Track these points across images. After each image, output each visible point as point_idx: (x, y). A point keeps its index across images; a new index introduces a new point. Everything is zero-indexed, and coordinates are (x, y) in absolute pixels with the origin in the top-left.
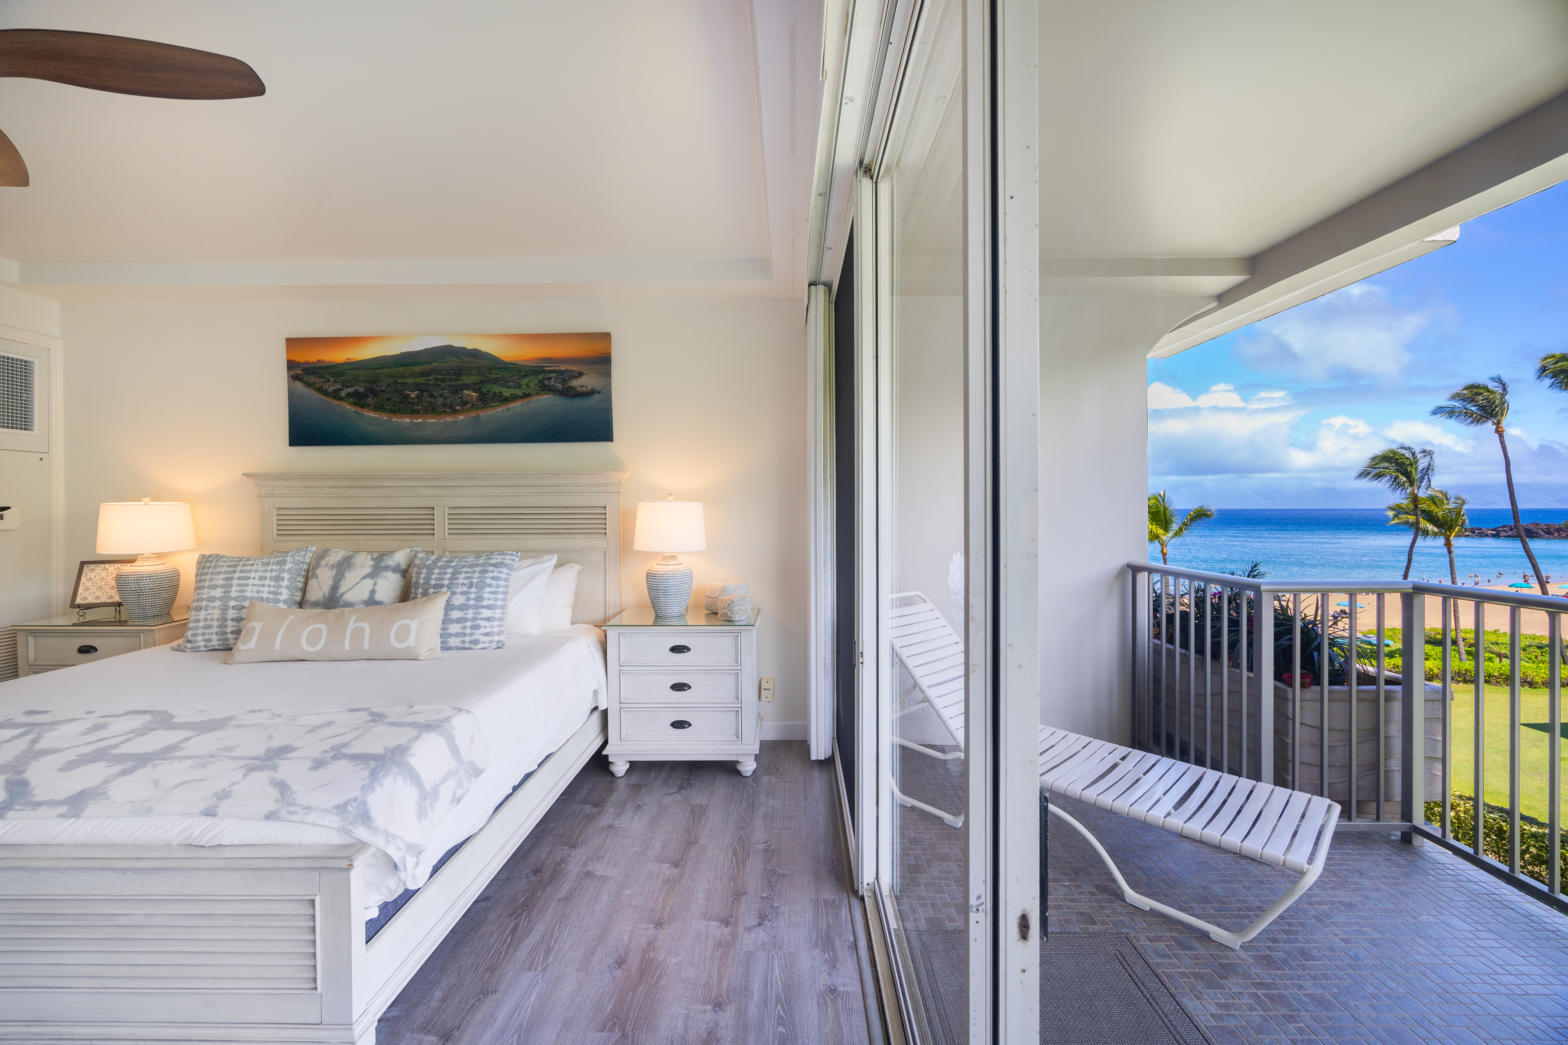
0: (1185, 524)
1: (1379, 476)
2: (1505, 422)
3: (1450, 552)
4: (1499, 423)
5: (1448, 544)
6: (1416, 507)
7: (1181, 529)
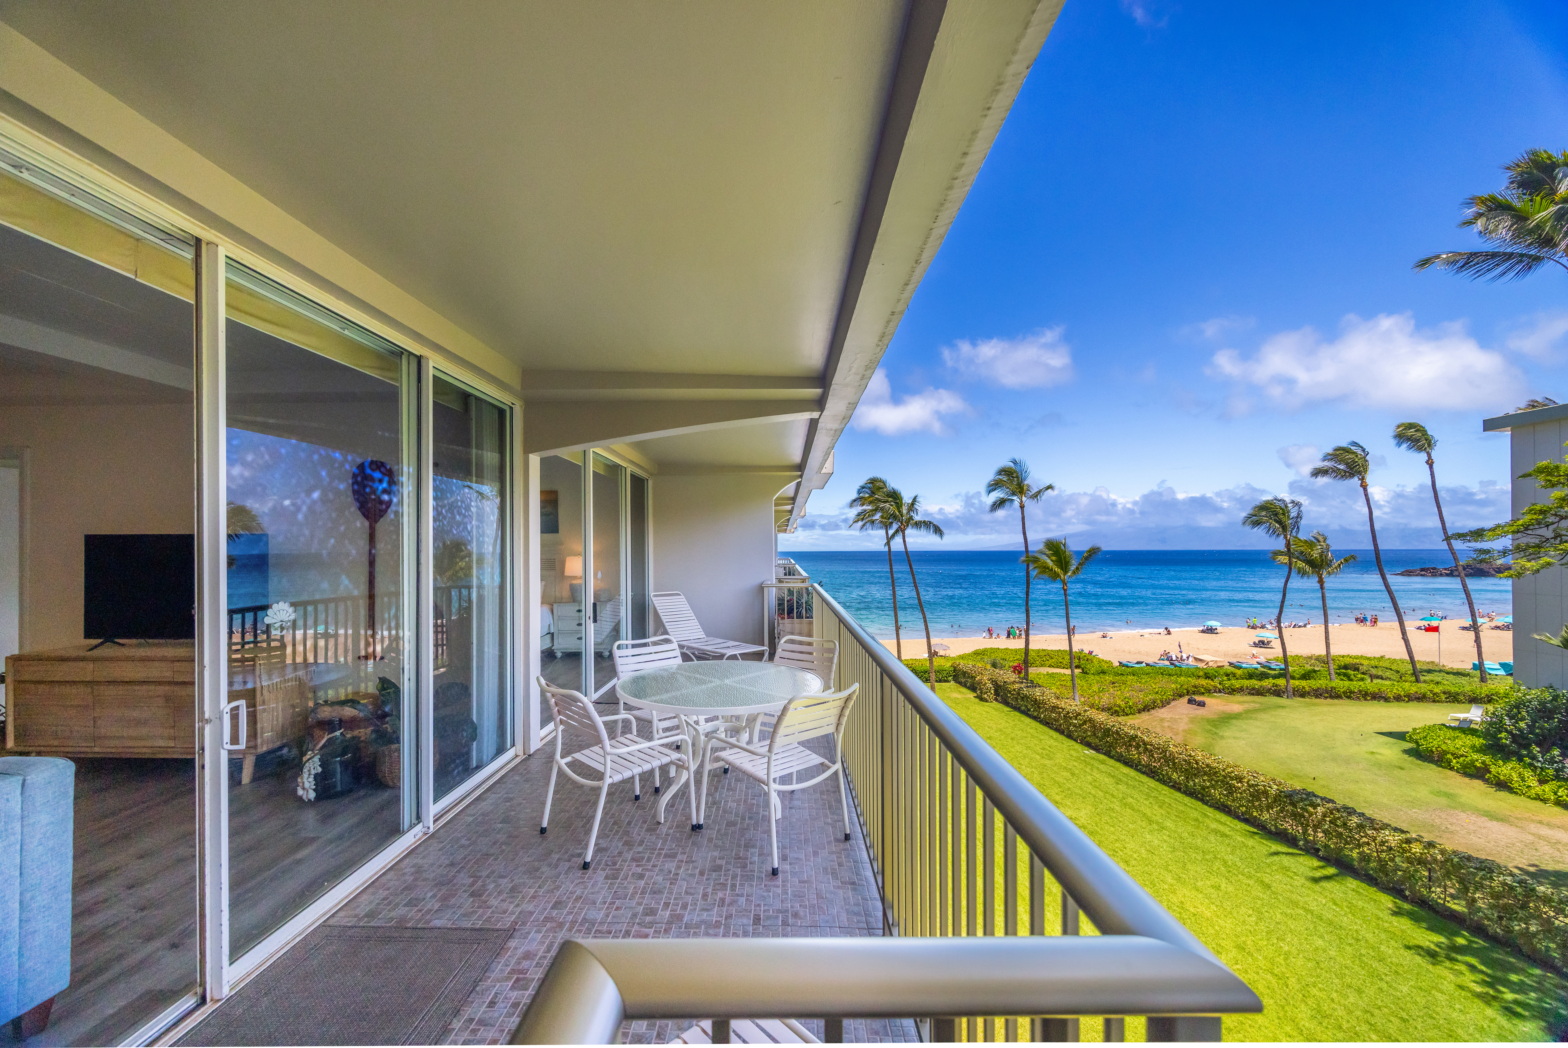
0: (1080, 564)
1: (1256, 524)
2: (1369, 479)
3: (1322, 588)
4: (1362, 479)
5: (1321, 582)
6: (1289, 550)
7: (1077, 568)
